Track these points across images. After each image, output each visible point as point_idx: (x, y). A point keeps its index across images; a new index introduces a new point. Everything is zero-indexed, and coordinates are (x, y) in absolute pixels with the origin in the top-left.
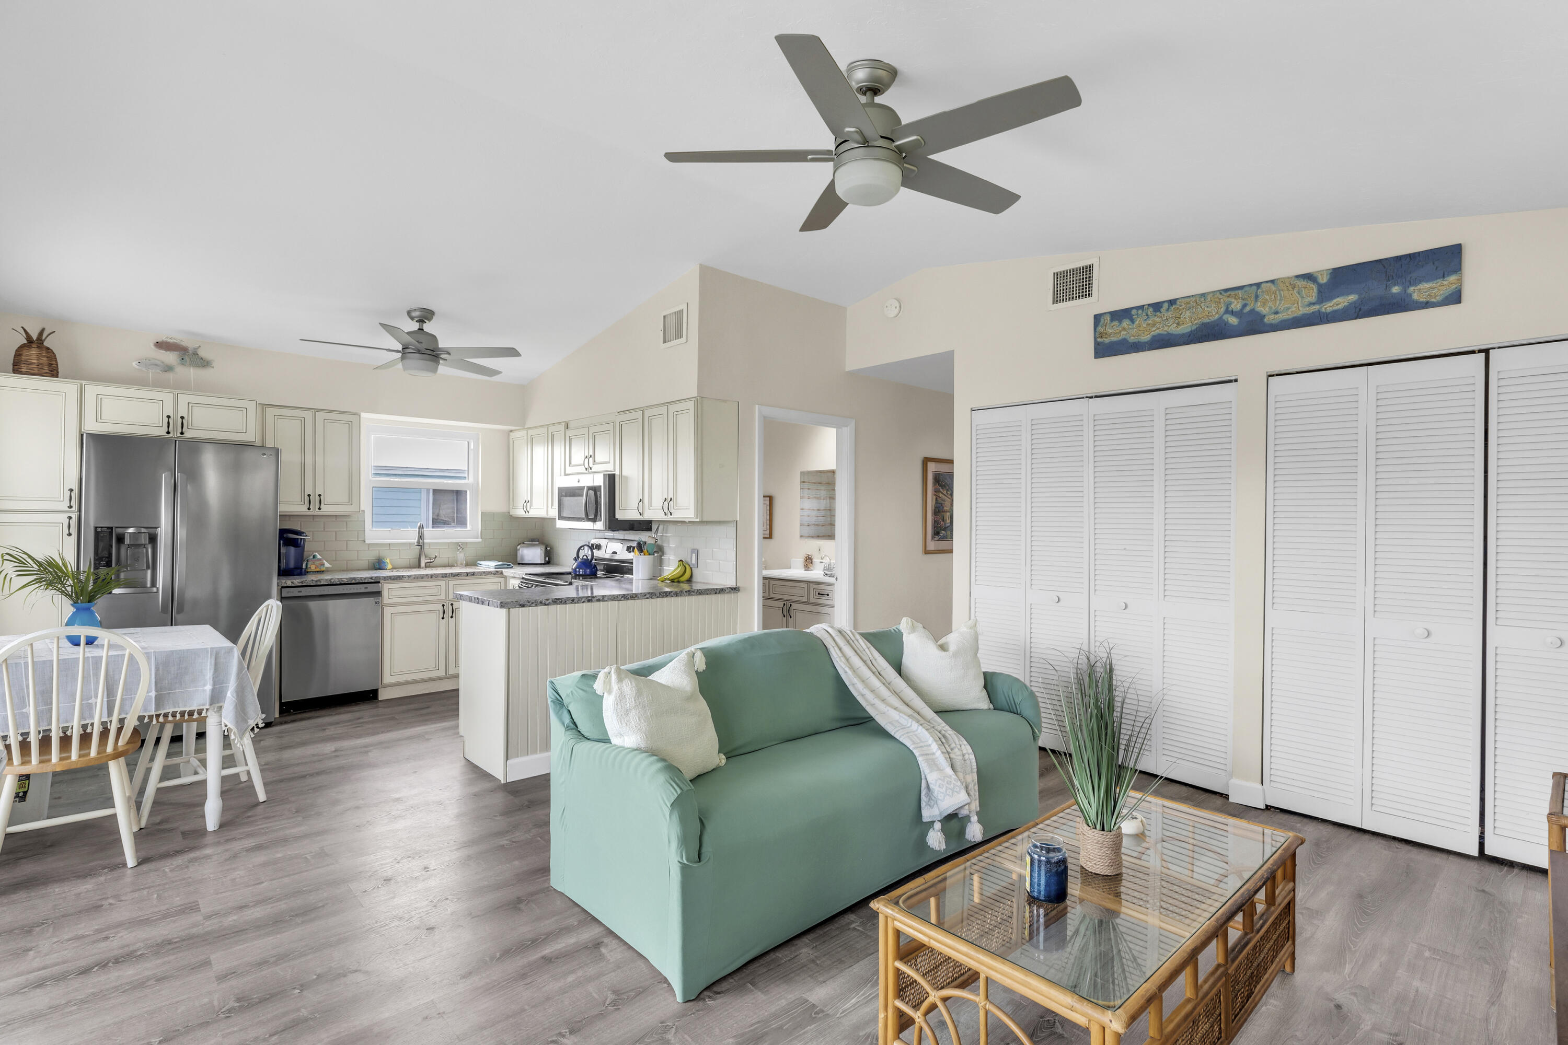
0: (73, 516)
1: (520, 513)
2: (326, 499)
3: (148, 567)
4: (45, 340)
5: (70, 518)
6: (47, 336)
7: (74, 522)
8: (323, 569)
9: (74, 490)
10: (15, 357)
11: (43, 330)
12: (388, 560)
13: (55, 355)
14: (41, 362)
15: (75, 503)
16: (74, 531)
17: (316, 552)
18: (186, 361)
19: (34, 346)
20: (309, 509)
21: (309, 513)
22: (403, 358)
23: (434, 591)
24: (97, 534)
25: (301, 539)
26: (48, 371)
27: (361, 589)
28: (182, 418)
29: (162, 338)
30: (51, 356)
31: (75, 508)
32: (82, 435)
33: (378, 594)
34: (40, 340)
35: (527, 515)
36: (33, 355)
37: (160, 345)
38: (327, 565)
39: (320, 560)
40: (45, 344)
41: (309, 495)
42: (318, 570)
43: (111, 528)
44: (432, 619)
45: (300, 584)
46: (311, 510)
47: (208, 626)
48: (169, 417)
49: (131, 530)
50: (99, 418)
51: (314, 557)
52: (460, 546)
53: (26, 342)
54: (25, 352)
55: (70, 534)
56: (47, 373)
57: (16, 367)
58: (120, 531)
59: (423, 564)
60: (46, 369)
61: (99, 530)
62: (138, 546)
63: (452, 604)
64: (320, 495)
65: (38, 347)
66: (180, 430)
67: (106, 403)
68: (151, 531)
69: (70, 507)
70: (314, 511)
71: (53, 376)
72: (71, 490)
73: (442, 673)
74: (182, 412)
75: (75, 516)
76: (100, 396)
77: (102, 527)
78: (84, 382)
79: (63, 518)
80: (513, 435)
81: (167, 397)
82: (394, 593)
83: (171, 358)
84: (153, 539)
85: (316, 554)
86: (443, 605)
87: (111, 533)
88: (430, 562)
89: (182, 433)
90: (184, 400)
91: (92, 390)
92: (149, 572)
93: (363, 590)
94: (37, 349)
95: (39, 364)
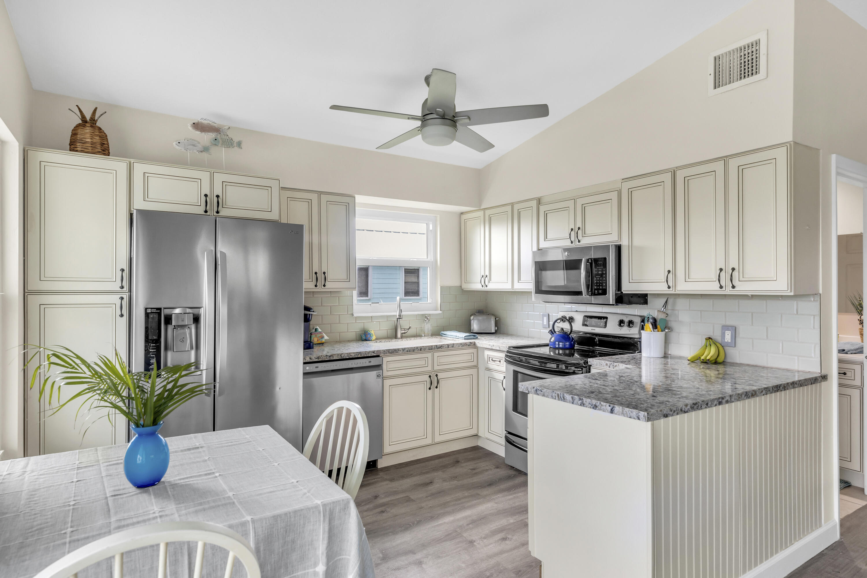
0: (124, 296)
1: (477, 287)
2: (329, 277)
3: (192, 348)
4: (97, 120)
5: (122, 298)
6: (100, 117)
7: (125, 302)
8: (323, 340)
9: (125, 269)
10: (71, 137)
11: (96, 109)
12: (372, 332)
13: (106, 136)
14: (95, 141)
15: (126, 284)
16: (125, 312)
17: (317, 325)
18: (219, 142)
19: (88, 125)
20: (316, 286)
21: (316, 290)
22: (423, 126)
23: (422, 362)
24: (147, 315)
25: (310, 314)
26: (100, 150)
27: (365, 362)
28: (218, 196)
29: (197, 118)
30: (103, 137)
31: (126, 288)
32: (131, 215)
33: (378, 367)
34: (93, 121)
35: (485, 289)
36: (86, 133)
37: (198, 126)
38: (326, 337)
39: (320, 333)
40: (98, 124)
41: (316, 273)
42: (319, 342)
43: (160, 309)
44: (422, 388)
45: (317, 360)
46: (318, 287)
47: (268, 426)
48: (206, 196)
49: (177, 311)
50: (146, 197)
51: (316, 330)
52: (425, 318)
53: (81, 122)
54: (80, 131)
55: (122, 316)
56: (100, 152)
57: (72, 146)
58: (167, 312)
59: (399, 335)
60: (99, 147)
61: (149, 311)
62: (183, 326)
63: (437, 375)
64: (324, 273)
65: (91, 126)
66: (216, 210)
67: (153, 181)
68: (195, 311)
69: (122, 287)
70: (320, 289)
71: (105, 154)
72: (123, 270)
73: (429, 441)
74: (218, 191)
75: (126, 296)
76: (147, 175)
77: (151, 309)
78: (132, 161)
79: (115, 299)
80: (464, 217)
81: (205, 176)
82: (392, 365)
83: (206, 138)
84: (196, 319)
85: (318, 327)
86: (430, 376)
87: (160, 314)
88: (405, 333)
89: (218, 212)
90: (219, 178)
91: (139, 168)
92: (193, 352)
93: (368, 364)
94: (91, 128)
95: (92, 143)
